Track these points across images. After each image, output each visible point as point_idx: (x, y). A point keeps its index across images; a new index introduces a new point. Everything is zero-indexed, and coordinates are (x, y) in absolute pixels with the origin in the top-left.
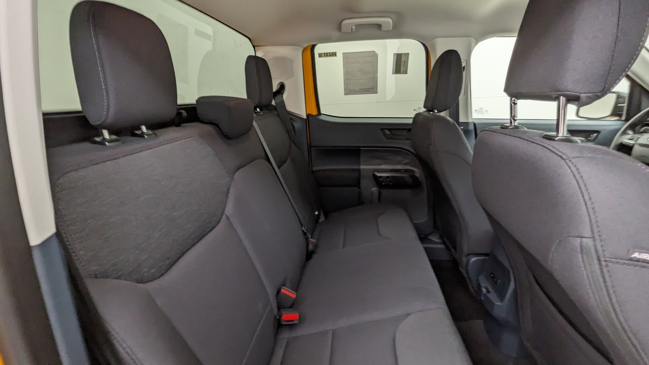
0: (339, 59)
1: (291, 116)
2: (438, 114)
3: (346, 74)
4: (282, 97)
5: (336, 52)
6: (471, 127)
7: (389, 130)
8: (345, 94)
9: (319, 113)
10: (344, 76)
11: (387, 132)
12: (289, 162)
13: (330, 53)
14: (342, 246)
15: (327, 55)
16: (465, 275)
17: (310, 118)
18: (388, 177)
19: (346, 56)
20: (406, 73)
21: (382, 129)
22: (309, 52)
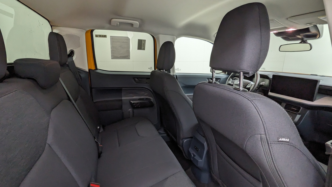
0: (108, 39)
1: (78, 70)
2: (165, 72)
3: (112, 47)
4: (73, 59)
5: (106, 35)
6: (175, 77)
7: (137, 78)
8: (112, 59)
9: (96, 69)
10: (111, 49)
11: (136, 79)
12: (79, 99)
13: (102, 35)
14: (118, 145)
15: (100, 36)
16: (182, 149)
17: (91, 71)
18: (138, 103)
19: (112, 38)
20: (145, 50)
21: (133, 78)
22: (89, 34)
